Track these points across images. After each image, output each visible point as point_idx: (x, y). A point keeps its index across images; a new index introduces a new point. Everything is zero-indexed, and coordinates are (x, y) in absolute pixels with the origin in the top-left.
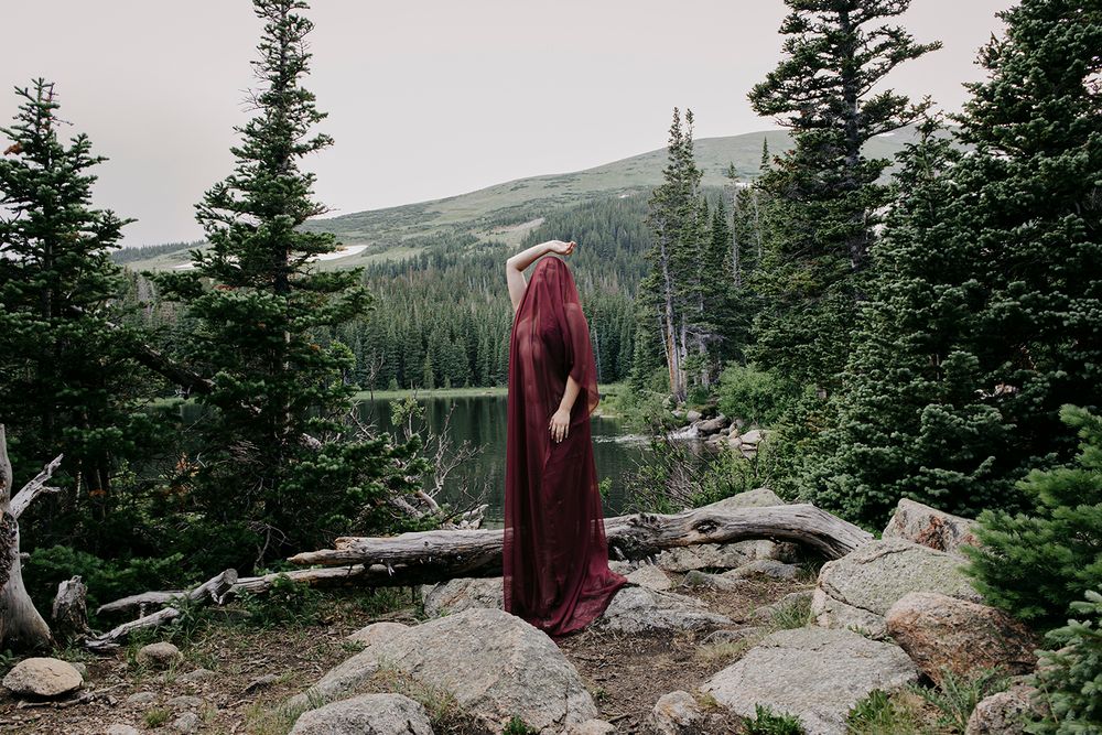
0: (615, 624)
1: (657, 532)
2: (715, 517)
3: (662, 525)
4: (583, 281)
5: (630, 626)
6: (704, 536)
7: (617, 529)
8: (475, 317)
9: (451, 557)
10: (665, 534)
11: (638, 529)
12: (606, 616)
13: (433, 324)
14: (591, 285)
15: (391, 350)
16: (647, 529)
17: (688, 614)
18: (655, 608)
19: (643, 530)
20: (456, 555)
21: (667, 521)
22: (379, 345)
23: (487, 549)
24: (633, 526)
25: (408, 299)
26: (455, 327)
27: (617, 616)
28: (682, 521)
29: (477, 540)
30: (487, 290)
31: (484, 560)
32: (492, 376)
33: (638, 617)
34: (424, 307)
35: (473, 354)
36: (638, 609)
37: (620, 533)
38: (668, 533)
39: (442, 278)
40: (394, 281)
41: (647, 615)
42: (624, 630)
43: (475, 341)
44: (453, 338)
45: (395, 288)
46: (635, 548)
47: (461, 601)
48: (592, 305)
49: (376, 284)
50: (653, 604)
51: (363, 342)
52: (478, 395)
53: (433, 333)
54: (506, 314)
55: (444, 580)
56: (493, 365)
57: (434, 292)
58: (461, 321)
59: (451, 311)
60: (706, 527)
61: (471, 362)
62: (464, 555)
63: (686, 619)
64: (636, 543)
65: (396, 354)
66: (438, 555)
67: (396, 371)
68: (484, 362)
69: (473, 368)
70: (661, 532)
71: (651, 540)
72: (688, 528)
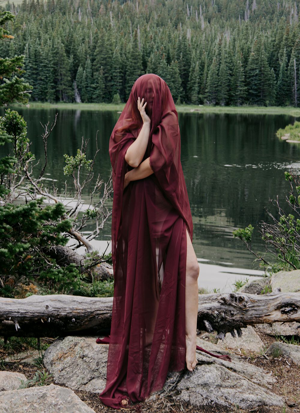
0: (184, 396)
1: (244, 310)
2: (297, 301)
3: (249, 305)
4: (289, 12)
5: (197, 400)
6: (285, 316)
7: (208, 305)
8: (190, 42)
9: (67, 319)
10: (250, 313)
11: (227, 307)
12: (179, 388)
13: (152, 48)
14: (296, 16)
15: (115, 68)
16: (235, 307)
17: (246, 396)
18: (219, 386)
19: (231, 308)
20: (71, 318)
21: (253, 301)
22: (106, 65)
23: (98, 314)
24: (222, 304)
25: (133, 24)
26: (171, 50)
27: (188, 389)
28: (267, 302)
29: (89, 306)
30: (202, 17)
31: (94, 323)
32: (201, 96)
33: (204, 392)
34: (146, 32)
35: (185, 75)
36: (205, 385)
37: (210, 309)
38: (253, 312)
39: (164, 5)
40: (122, 6)
41: (211, 392)
42: (192, 402)
43: (188, 63)
44: (169, 60)
45: (123, 12)
46: (222, 323)
47: (69, 358)
48: (294, 36)
49: (107, 9)
50: (219, 382)
51: (93, 60)
52: (188, 112)
53: (152, 56)
54: (217, 41)
55: (62, 336)
56: (202, 86)
57: (156, 17)
58: (176, 46)
59: (169, 36)
60: (288, 309)
61: (183, 82)
62: (78, 318)
63: (243, 400)
64: (223, 319)
65: (120, 72)
66: (56, 317)
67: (120, 88)
68: (194, 83)
69: (185, 88)
70: (247, 311)
71: (237, 317)
72: (272, 308)
